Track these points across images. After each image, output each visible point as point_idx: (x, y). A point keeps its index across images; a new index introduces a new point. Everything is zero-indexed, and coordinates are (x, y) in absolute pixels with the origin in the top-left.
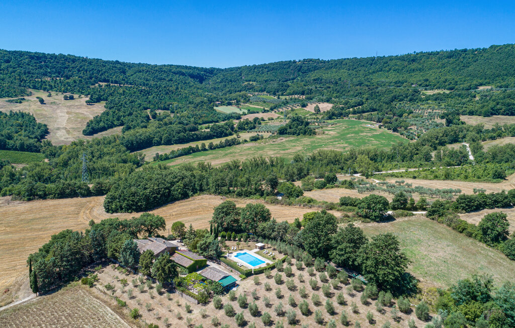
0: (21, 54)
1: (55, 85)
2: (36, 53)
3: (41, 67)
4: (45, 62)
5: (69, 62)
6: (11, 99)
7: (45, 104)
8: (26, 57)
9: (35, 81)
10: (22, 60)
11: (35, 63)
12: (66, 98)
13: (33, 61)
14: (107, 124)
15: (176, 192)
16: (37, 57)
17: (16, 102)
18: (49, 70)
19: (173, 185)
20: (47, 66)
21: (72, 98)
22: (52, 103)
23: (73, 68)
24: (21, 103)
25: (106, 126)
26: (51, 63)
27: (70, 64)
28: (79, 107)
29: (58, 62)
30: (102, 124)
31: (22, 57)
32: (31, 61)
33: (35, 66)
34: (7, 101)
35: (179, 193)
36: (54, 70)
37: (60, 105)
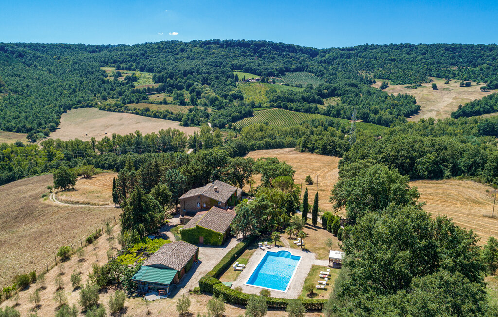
0: (438, 46)
1: (458, 74)
2: (452, 45)
3: (453, 58)
4: (459, 52)
5: (485, 51)
6: (410, 85)
7: (437, 90)
8: (442, 49)
9: (441, 70)
10: (437, 52)
11: (449, 54)
12: (462, 85)
13: (448, 52)
14: (483, 108)
15: (421, 167)
16: (453, 48)
17: (413, 88)
18: (461, 60)
19: (422, 156)
20: (460, 57)
21: (468, 85)
22: (444, 89)
23: (488, 56)
24: (416, 88)
25: (482, 110)
26: (465, 53)
27: (486, 53)
28: (470, 93)
29: (472, 52)
30: (477, 108)
31: (438, 49)
32: (445, 52)
33: (448, 57)
34: (405, 87)
35: (427, 169)
36: (466, 60)
37: (452, 91)
